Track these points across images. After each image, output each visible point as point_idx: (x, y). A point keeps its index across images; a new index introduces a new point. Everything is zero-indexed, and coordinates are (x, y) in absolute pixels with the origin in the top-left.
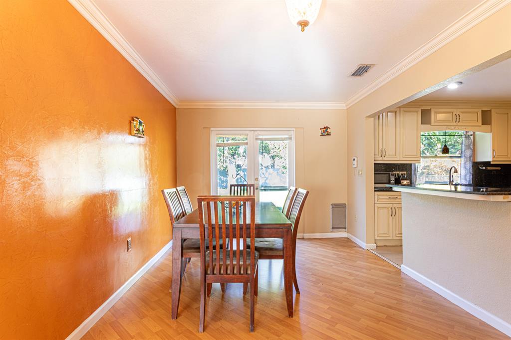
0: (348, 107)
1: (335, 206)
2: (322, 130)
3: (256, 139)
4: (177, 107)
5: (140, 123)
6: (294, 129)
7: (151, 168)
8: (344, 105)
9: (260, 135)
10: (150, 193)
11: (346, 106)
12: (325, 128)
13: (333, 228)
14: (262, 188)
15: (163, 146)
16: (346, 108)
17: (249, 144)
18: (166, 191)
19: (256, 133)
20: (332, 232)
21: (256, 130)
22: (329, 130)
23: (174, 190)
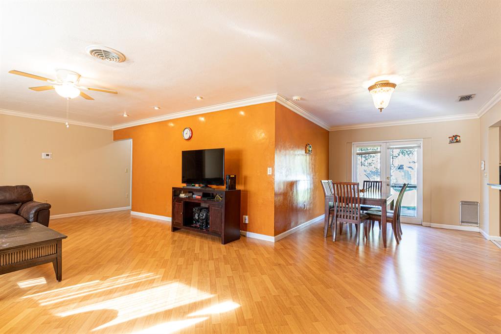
0: (480, 116)
1: (464, 203)
2: (451, 139)
3: (388, 148)
4: (329, 130)
5: (310, 147)
6: (422, 139)
7: (314, 170)
8: (476, 115)
9: (391, 145)
10: (314, 183)
11: (479, 116)
12: (454, 136)
13: (462, 222)
14: (394, 185)
15: (322, 156)
16: (478, 117)
17: (382, 152)
18: (323, 181)
19: (388, 144)
20: (461, 225)
21: (388, 142)
22: (458, 138)
23: (327, 181)
